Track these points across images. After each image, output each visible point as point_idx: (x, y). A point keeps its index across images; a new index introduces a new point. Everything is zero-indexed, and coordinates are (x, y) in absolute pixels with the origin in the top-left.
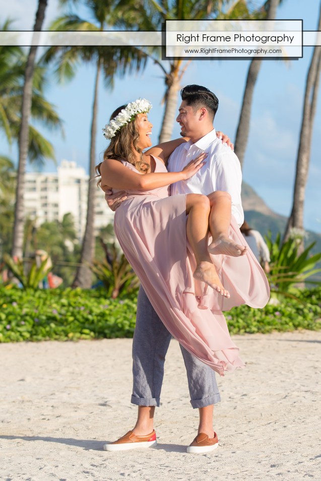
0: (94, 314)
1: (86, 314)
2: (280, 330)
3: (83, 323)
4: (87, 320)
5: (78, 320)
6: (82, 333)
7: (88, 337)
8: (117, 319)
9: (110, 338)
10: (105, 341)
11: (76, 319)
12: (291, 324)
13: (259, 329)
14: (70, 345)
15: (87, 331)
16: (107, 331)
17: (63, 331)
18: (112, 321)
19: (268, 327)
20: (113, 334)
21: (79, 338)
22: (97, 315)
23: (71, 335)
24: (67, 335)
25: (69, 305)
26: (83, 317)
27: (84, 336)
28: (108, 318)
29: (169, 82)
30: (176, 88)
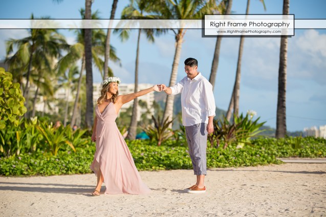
0: (163, 156)
1: (159, 156)
2: (261, 165)
3: (158, 161)
4: (160, 159)
5: (155, 159)
6: (160, 167)
7: (163, 168)
8: (175, 159)
9: (175, 169)
10: (173, 171)
11: (154, 159)
12: (266, 161)
13: (251, 164)
14: (155, 173)
15: (161, 165)
16: (172, 165)
17: (149, 165)
18: (173, 159)
19: (256, 163)
20: (176, 167)
21: (159, 169)
22: (165, 157)
23: (154, 168)
24: (151, 168)
25: (146, 150)
26: (158, 157)
27: (161, 168)
28: (171, 158)
29: (177, 39)
30: (180, 41)
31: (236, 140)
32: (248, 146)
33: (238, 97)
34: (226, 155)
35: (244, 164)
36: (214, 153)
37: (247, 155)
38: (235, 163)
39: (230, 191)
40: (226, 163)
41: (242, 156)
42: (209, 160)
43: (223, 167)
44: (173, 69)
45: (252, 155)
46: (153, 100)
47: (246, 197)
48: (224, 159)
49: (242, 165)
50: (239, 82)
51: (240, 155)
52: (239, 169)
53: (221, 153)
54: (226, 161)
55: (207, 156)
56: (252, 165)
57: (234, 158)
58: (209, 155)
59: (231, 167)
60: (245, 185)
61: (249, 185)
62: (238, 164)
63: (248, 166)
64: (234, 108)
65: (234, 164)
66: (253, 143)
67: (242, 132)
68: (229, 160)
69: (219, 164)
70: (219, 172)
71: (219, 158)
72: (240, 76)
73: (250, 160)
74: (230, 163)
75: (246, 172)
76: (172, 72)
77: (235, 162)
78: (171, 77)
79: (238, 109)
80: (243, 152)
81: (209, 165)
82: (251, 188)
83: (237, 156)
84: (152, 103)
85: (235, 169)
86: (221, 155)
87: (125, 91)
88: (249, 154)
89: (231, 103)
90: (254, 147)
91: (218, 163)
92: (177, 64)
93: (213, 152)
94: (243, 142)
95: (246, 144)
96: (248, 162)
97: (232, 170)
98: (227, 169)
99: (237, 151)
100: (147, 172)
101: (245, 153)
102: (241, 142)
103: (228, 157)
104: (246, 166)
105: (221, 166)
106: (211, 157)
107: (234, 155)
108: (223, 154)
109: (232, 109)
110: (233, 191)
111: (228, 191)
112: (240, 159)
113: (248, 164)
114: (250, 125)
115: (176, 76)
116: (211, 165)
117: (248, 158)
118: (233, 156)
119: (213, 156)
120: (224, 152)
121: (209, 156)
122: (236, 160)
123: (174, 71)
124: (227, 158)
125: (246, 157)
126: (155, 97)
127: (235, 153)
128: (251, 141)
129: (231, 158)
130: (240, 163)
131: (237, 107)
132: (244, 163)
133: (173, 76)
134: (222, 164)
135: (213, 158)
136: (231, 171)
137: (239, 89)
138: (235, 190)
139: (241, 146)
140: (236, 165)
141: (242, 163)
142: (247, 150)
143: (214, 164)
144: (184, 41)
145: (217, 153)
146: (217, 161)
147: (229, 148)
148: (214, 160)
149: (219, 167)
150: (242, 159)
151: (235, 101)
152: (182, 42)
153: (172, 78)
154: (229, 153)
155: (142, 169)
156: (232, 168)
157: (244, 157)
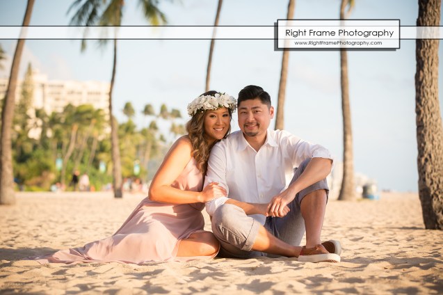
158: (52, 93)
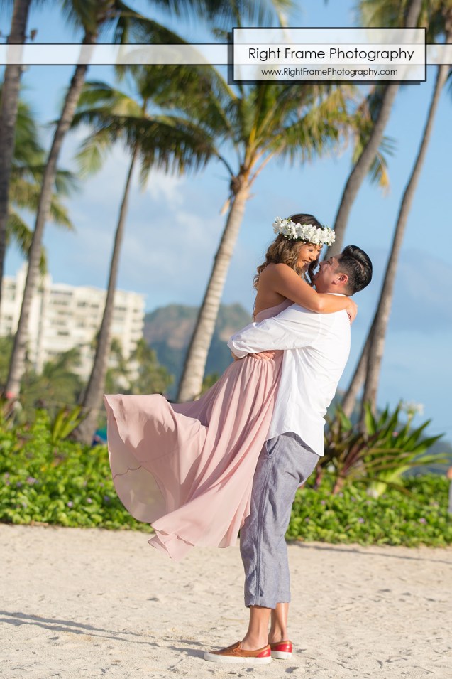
2: (428, 544)
12: (441, 536)
13: (402, 540)
29: (235, 187)
30: (243, 195)
31: (364, 474)
32: (396, 494)
33: (379, 359)
34: (341, 511)
35: (386, 540)
36: (312, 503)
37: (394, 516)
38: (363, 535)
39: (350, 601)
40: (339, 532)
41: (381, 518)
42: (298, 520)
43: (332, 542)
44: (214, 267)
45: (407, 518)
46: (138, 336)
47: (389, 620)
48: (337, 522)
49: (381, 541)
50: (386, 318)
51: (376, 515)
52: (372, 549)
53: (330, 505)
54: (341, 528)
55: (293, 509)
56: (405, 543)
57: (361, 521)
58: (298, 507)
59: (353, 542)
60: (387, 590)
61: (397, 591)
62: (371, 539)
63: (395, 544)
64: (366, 386)
65: (360, 537)
66: (409, 486)
67: (382, 455)
68: (347, 524)
69: (323, 532)
70: (323, 552)
71: (323, 518)
72: (389, 303)
73: (401, 529)
74: (351, 532)
75: (390, 559)
76: (212, 275)
77: (364, 531)
78: (209, 288)
79: (374, 392)
80: (384, 507)
81: (296, 533)
82: (402, 600)
83: (369, 517)
84: (133, 347)
85: (361, 549)
86: (327, 509)
87: (65, 304)
88: (399, 514)
89: (356, 373)
90: (410, 498)
91: (319, 529)
92: (230, 256)
93: (308, 499)
94: (383, 482)
95: (391, 487)
96: (397, 535)
97: (354, 551)
98: (343, 546)
99: (370, 503)
100: (138, 533)
101: (389, 511)
102: (378, 481)
103: (346, 517)
104: (390, 544)
105: (328, 538)
106: (301, 511)
107: (362, 512)
108: (335, 508)
109: (358, 390)
110: (357, 603)
111: (346, 601)
112: (377, 527)
113: (397, 540)
114: (406, 438)
115: (221, 287)
116: (301, 533)
117: (397, 524)
118: (358, 515)
119: (309, 511)
120: (337, 503)
121: (299, 509)
122: (366, 526)
123: (217, 273)
124: (343, 520)
125: (392, 522)
126: (145, 330)
127: (365, 508)
128: (404, 481)
129: (354, 519)
130: (374, 535)
131: (373, 386)
132: (386, 535)
133: (215, 286)
134: (331, 532)
135: (308, 516)
136: (352, 555)
137: (382, 336)
138: (363, 600)
139: (378, 490)
140: (365, 540)
141: (380, 537)
142: (396, 504)
143: (309, 531)
144: (251, 196)
145: (319, 503)
146: (318, 525)
147: (351, 494)
148: (311, 522)
149: (322, 540)
150: (382, 527)
151: (369, 369)
152: (248, 199)
153: (211, 292)
154: (349, 506)
155: (126, 526)
156: (355, 546)
157: (386, 520)
158: (55, 303)
